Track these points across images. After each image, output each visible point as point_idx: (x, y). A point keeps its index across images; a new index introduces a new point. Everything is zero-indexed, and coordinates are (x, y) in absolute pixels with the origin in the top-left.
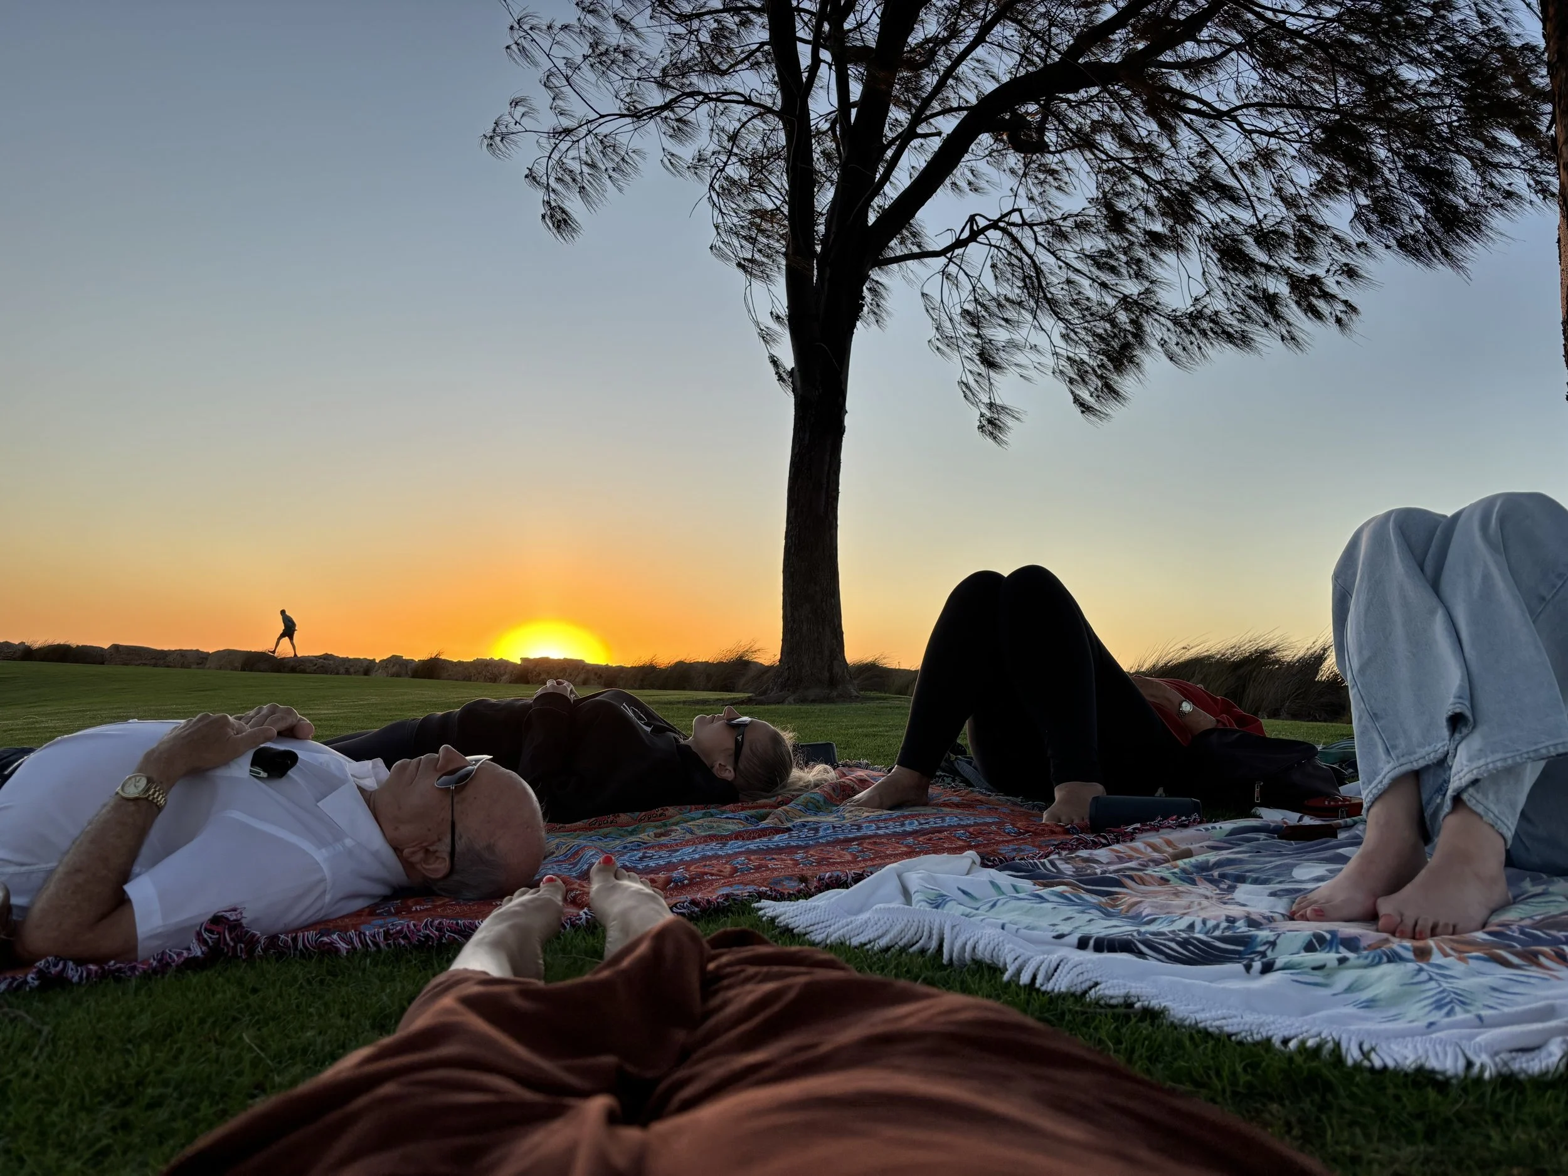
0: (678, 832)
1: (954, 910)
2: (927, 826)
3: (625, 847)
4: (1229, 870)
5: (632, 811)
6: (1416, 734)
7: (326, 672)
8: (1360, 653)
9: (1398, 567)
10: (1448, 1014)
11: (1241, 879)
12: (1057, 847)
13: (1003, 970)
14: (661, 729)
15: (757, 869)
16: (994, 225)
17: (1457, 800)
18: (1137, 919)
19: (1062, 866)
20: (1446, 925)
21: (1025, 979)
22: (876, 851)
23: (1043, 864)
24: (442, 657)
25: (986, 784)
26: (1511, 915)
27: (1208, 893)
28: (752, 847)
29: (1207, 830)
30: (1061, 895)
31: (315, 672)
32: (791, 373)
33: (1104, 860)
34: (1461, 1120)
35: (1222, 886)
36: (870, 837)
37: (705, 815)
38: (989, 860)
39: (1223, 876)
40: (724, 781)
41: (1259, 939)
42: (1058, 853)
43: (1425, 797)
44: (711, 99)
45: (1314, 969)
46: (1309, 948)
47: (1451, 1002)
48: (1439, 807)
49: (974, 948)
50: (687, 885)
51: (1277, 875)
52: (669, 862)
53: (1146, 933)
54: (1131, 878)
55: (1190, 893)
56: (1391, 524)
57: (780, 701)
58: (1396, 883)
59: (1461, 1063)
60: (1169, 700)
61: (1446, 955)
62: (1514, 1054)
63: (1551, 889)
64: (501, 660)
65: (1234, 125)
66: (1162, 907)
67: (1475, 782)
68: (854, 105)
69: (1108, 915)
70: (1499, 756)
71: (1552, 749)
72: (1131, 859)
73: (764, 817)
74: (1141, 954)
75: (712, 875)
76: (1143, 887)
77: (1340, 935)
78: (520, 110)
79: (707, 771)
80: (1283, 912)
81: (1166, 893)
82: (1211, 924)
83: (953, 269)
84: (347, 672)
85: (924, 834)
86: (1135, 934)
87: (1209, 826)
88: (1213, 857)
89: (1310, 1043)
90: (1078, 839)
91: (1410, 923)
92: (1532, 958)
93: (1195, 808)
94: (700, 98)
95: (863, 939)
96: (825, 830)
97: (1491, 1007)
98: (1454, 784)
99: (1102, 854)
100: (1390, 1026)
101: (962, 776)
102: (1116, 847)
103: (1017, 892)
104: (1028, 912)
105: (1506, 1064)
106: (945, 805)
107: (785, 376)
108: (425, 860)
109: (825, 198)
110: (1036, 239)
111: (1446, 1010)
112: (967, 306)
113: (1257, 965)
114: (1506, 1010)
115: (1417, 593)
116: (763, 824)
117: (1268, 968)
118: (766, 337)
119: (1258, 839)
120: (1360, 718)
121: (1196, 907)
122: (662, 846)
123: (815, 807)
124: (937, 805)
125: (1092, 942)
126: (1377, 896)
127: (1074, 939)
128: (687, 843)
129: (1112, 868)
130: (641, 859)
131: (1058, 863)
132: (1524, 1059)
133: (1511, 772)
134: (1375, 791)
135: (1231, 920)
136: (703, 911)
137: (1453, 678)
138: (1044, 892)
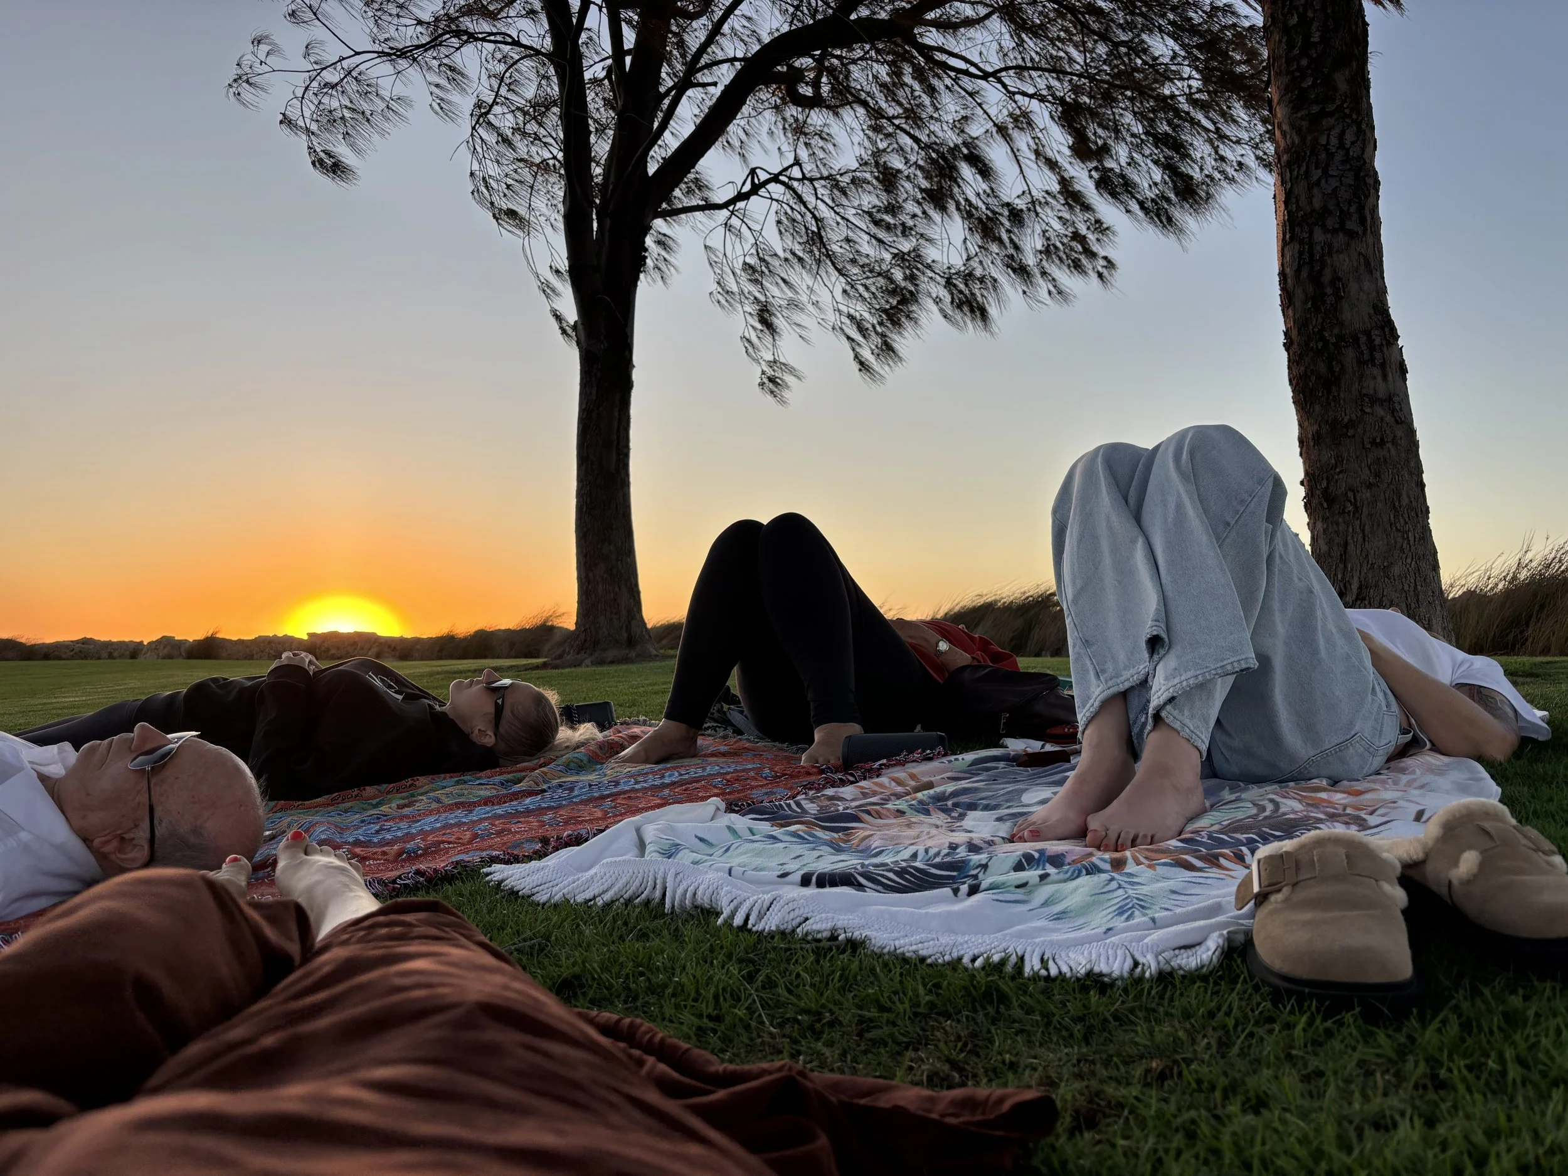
0: (423, 802)
1: (685, 857)
2: (686, 777)
3: (363, 821)
4: (964, 799)
5: (379, 783)
6: (1122, 657)
7: (86, 658)
8: (1074, 583)
9: (1106, 500)
10: (1127, 919)
11: (972, 807)
12: (805, 787)
13: (718, 914)
14: (414, 695)
15: (499, 833)
16: (775, 179)
17: (1157, 717)
18: (866, 852)
19: (807, 805)
20: (1145, 836)
21: (738, 921)
22: (629, 806)
23: (789, 806)
24: (219, 636)
25: (756, 732)
26: (1203, 823)
27: (939, 823)
28: (499, 812)
29: (950, 761)
30: (795, 834)
31: (72, 658)
32: (575, 327)
33: (848, 797)
34: (1116, 1018)
35: (953, 814)
36: (625, 792)
37: (458, 783)
38: (736, 805)
39: (956, 805)
40: (483, 747)
41: (972, 864)
42: (805, 793)
43: (1132, 716)
44: (477, 39)
45: (1018, 887)
46: (1018, 867)
47: (1132, 907)
48: (1144, 725)
49: (695, 894)
50: (421, 855)
51: (1007, 801)
52: (407, 834)
53: (869, 865)
54: (868, 813)
55: (921, 823)
56: (1100, 459)
57: (577, 664)
58: (1105, 800)
59: (1129, 963)
60: (927, 640)
61: (1138, 863)
62: (1177, 952)
63: (1243, 796)
64: (286, 635)
65: (999, 86)
66: (892, 838)
67: (1172, 700)
68: (629, 52)
69: (838, 850)
70: (1190, 674)
71: (1236, 665)
72: (875, 794)
73: (520, 781)
74: (860, 887)
75: (449, 843)
76: (880, 821)
77: (1048, 853)
78: (264, 48)
79: (464, 737)
80: (1004, 835)
81: (899, 825)
82: (932, 852)
83: (735, 221)
84: (111, 656)
85: (682, 785)
86: (859, 867)
87: (952, 758)
88: (950, 788)
89: (996, 958)
90: (826, 779)
91: (1113, 836)
92: (1213, 860)
93: (941, 741)
94: (465, 38)
95: (588, 895)
96: (581, 788)
97: (1167, 909)
98: (1154, 703)
99: (847, 791)
100: (1072, 935)
101: (733, 725)
102: (863, 783)
103: (754, 834)
104: (759, 854)
105: (1168, 962)
106: (712, 755)
107: (569, 330)
108: (120, 850)
109: (601, 147)
110: (816, 194)
111: (1126, 916)
112: (749, 260)
113: (964, 888)
114: (1179, 910)
115: (1121, 523)
116: (517, 788)
117: (974, 890)
118: (547, 290)
119: (997, 768)
120: (1074, 646)
121: (924, 837)
122: (402, 818)
123: (580, 767)
124: (705, 756)
125: (814, 879)
126: (1088, 813)
127: (797, 877)
128: (431, 812)
129: (854, 804)
130: (377, 832)
131: (803, 803)
132: (1185, 955)
133: (1203, 687)
134: (1088, 714)
135: (953, 847)
136: (429, 880)
137: (1151, 601)
138: (778, 832)
